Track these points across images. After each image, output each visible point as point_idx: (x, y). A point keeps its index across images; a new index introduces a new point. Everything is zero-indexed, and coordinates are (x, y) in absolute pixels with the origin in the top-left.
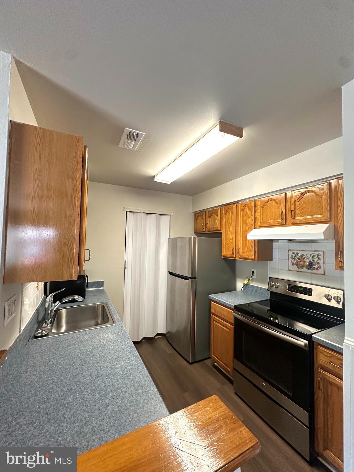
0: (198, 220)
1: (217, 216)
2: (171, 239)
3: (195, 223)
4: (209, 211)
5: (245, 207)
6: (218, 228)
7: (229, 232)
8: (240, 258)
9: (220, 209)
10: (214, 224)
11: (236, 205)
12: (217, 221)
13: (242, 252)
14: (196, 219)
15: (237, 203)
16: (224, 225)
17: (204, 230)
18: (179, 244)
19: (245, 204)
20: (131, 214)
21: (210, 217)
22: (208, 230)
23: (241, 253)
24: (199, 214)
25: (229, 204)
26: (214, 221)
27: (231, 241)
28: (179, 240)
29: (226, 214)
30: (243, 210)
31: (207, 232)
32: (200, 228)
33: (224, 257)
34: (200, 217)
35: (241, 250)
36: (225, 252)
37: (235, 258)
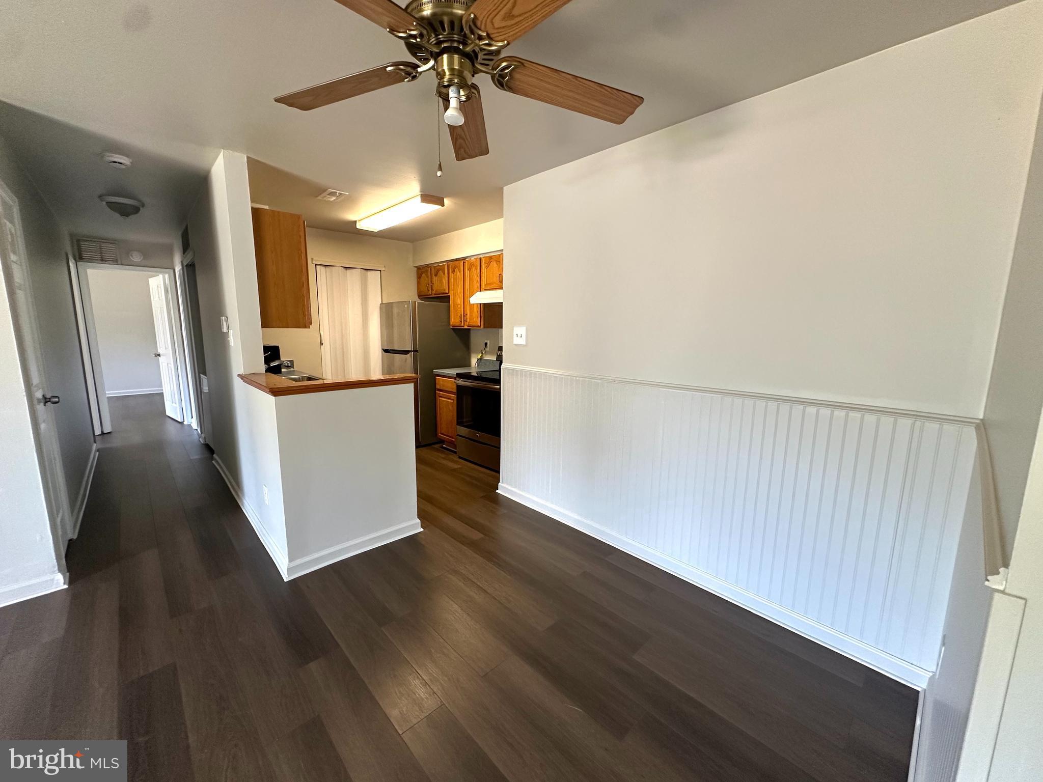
0: (422, 279)
1: (444, 274)
2: (384, 306)
3: (419, 283)
4: (434, 267)
5: (471, 265)
6: (445, 290)
7: (457, 296)
8: (468, 326)
9: (446, 265)
10: (440, 284)
11: (464, 263)
12: (444, 282)
13: (470, 319)
14: (419, 277)
15: (464, 259)
16: (451, 287)
17: (430, 292)
18: (395, 311)
19: (472, 261)
20: (323, 268)
21: (436, 275)
22: (434, 292)
23: (468, 320)
24: (423, 270)
25: (456, 260)
26: (441, 281)
27: (459, 306)
28: (394, 305)
29: (453, 272)
30: (470, 269)
31: (433, 296)
32: (424, 289)
33: (453, 326)
34: (424, 275)
35: (468, 316)
36: (454, 321)
37: (463, 327)
